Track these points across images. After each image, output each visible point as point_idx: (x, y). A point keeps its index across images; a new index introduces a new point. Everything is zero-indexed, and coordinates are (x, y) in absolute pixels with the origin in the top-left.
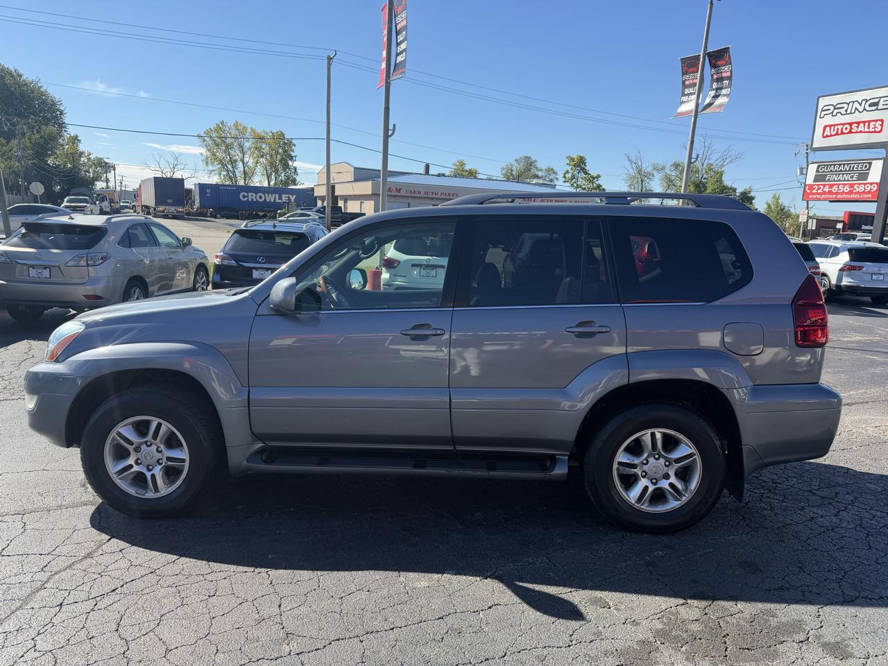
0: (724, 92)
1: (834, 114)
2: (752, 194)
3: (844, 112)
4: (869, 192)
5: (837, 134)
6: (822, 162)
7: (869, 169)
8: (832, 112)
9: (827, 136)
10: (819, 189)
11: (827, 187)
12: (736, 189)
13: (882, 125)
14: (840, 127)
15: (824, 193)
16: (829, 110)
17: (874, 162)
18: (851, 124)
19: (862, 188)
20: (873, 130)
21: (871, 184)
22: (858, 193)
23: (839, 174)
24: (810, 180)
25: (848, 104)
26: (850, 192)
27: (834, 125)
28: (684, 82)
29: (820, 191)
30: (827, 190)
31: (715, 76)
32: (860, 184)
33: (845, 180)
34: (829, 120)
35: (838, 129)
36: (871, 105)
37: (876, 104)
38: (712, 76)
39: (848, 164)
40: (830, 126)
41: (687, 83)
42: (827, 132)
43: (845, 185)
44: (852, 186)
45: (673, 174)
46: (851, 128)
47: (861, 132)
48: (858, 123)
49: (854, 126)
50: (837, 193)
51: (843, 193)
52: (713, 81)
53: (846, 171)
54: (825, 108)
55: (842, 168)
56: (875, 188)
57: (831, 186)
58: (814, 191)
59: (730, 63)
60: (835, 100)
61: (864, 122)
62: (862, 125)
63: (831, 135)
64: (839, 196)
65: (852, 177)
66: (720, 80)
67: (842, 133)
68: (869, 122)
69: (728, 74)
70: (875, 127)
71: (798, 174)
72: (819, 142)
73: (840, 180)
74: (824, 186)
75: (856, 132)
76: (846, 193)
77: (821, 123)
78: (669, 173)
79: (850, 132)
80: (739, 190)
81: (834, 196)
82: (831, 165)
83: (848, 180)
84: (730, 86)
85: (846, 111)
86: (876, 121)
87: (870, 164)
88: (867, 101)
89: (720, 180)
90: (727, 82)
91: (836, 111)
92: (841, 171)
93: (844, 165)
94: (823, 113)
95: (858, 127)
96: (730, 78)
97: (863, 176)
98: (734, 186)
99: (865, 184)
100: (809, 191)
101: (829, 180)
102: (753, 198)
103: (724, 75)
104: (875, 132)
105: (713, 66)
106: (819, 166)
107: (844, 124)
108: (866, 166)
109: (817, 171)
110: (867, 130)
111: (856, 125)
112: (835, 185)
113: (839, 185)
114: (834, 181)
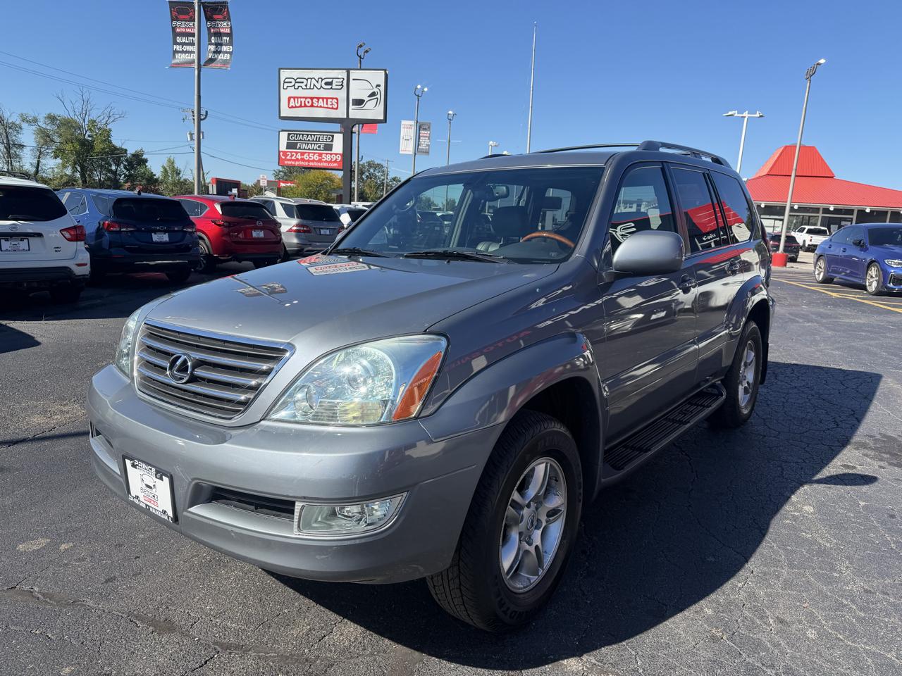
0: (224, 48)
1: (296, 87)
2: (144, 157)
3: (303, 85)
4: (335, 161)
5: (301, 106)
6: (292, 131)
7: (332, 141)
8: (294, 85)
9: (292, 107)
10: (292, 156)
11: (299, 154)
12: (126, 150)
13: (337, 103)
14: (303, 100)
15: (297, 160)
16: (291, 82)
17: (335, 135)
18: (312, 99)
19: (328, 158)
20: (331, 107)
21: (336, 154)
22: (326, 162)
23: (308, 144)
24: (283, 147)
25: (307, 80)
26: (320, 161)
27: (298, 98)
28: (174, 29)
29: (293, 158)
30: (300, 158)
31: (212, 31)
32: (327, 154)
33: (313, 149)
34: (291, 92)
35: (301, 102)
36: (326, 84)
37: (331, 83)
38: (209, 29)
39: (314, 135)
40: (294, 98)
41: (178, 30)
42: (292, 104)
43: (314, 153)
44: (320, 155)
45: (49, 128)
46: (312, 103)
47: (321, 107)
48: (318, 99)
49: (315, 100)
50: (309, 161)
51: (314, 161)
52: (210, 35)
53: (313, 141)
54: (287, 80)
55: (309, 137)
56: (340, 159)
57: (303, 154)
58: (288, 158)
59: (229, 20)
60: (295, 74)
61: (323, 98)
62: (321, 100)
63: (296, 107)
64: (311, 164)
65: (319, 147)
66: (218, 35)
67: (305, 106)
68: (327, 99)
69: (228, 31)
70: (332, 104)
71: (189, 139)
72: (286, 112)
73: (309, 149)
74: (297, 153)
75: (317, 107)
76: (316, 161)
77: (285, 95)
78: (44, 126)
79: (312, 106)
80: (131, 151)
81: (307, 163)
82: (300, 135)
83: (316, 150)
84: (231, 43)
85: (306, 86)
86: (332, 99)
87: (333, 136)
88: (322, 80)
89: (107, 139)
90: (228, 39)
91: (297, 85)
92: (309, 140)
93: (311, 135)
94: (286, 85)
95: (318, 102)
96: (230, 35)
97: (329, 147)
98: (124, 147)
99: (331, 154)
100: (284, 158)
101: (300, 148)
102: (146, 161)
103: (222, 30)
104: (332, 108)
105: (208, 19)
106: (289, 135)
107: (306, 98)
108: (329, 138)
109: (288, 139)
110: (326, 106)
111: (317, 100)
112: (306, 153)
113: (309, 153)
114: (304, 149)
